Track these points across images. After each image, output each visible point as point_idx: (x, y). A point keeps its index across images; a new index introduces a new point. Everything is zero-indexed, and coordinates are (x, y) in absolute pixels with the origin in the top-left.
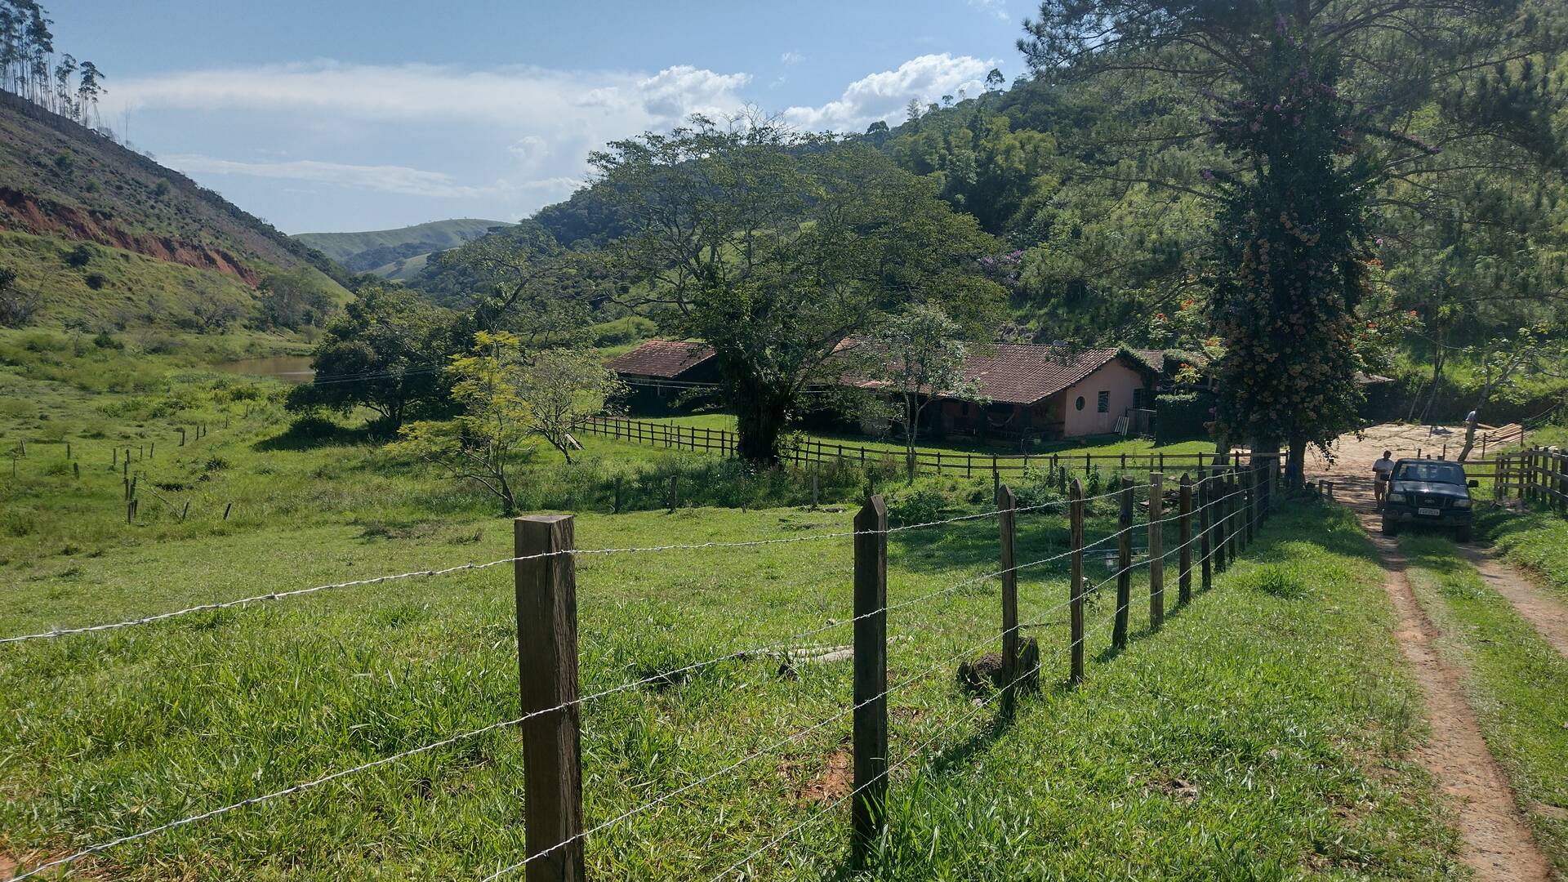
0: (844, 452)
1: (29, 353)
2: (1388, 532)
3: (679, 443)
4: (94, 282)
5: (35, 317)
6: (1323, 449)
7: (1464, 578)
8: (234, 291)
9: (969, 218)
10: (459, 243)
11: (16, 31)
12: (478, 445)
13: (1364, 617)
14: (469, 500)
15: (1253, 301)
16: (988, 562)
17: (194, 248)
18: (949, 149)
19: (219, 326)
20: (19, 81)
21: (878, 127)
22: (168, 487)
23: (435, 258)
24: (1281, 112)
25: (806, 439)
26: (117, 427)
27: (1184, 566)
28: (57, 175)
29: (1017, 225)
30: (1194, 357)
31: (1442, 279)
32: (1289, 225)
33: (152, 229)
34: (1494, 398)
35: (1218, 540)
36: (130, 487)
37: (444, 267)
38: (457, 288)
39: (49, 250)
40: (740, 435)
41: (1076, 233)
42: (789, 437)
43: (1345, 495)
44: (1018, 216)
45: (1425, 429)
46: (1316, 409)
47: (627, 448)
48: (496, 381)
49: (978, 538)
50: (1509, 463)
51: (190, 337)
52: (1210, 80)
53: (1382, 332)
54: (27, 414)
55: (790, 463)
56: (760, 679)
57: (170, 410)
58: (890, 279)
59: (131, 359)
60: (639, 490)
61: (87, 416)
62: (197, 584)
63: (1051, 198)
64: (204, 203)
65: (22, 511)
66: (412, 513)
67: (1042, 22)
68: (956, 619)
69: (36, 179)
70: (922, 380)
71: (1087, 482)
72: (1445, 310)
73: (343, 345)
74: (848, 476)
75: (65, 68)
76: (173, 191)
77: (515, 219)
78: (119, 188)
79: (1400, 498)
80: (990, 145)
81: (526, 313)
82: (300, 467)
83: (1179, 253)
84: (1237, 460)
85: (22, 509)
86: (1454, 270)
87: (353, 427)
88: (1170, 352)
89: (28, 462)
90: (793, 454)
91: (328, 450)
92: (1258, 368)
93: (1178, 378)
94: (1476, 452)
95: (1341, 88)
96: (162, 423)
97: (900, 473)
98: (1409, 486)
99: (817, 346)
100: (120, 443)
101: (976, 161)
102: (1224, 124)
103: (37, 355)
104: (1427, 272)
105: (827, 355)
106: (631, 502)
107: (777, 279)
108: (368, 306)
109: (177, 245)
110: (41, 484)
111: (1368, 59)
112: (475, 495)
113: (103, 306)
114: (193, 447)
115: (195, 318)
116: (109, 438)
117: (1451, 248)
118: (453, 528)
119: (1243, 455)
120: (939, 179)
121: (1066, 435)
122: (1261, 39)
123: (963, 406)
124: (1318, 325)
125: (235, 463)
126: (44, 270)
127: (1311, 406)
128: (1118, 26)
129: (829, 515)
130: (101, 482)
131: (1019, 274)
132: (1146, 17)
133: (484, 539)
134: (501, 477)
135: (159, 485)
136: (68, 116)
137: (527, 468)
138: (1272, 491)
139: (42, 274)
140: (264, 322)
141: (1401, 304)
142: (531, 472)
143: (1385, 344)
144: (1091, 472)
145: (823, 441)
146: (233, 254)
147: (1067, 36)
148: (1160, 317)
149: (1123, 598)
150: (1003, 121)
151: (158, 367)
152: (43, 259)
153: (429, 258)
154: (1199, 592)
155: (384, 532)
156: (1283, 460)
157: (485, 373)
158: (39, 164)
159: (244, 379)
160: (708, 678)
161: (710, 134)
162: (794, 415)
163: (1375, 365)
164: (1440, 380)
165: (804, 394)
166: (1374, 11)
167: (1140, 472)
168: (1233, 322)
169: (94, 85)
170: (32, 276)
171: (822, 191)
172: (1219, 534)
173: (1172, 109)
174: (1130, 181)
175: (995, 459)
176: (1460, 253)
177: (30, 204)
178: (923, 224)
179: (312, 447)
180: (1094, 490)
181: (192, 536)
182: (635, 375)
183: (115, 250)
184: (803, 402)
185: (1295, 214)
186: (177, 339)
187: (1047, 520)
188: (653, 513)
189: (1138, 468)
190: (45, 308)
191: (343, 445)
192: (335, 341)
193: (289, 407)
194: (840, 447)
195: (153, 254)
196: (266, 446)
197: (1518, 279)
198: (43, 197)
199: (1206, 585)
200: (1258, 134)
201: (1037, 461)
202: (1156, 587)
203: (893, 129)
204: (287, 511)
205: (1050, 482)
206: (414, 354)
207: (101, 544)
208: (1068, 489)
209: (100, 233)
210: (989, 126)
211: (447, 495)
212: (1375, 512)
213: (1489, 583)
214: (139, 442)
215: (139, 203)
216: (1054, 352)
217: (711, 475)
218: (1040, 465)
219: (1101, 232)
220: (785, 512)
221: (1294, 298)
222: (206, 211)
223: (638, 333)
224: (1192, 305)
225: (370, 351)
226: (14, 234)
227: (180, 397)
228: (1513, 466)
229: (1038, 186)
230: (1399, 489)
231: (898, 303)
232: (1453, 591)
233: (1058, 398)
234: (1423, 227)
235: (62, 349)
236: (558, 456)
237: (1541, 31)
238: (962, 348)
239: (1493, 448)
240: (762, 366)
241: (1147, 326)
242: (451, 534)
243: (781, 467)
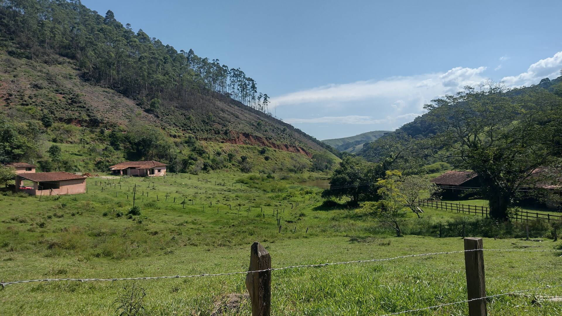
0: (539, 216)
1: (250, 180)
3: (463, 211)
4: (267, 159)
5: (252, 170)
8: (305, 160)
10: (374, 139)
11: (248, 88)
12: (386, 210)
14: (383, 230)
17: (294, 147)
19: (301, 171)
20: (249, 102)
21: (545, 81)
22: (289, 222)
23: (366, 144)
25: (520, 210)
26: (274, 203)
28: (258, 128)
33: (282, 142)
36: (279, 221)
37: (368, 148)
38: (374, 155)
39: (255, 150)
40: (490, 208)
42: (513, 209)
47: (441, 213)
48: (393, 188)
51: (292, 174)
54: (251, 199)
55: (514, 220)
56: (524, 304)
57: (288, 197)
59: (277, 181)
60: (448, 229)
61: (266, 199)
64: (296, 133)
65: (251, 228)
66: (364, 234)
69: (252, 129)
73: (339, 176)
74: (542, 226)
75: (260, 97)
76: (288, 130)
77: (393, 130)
78: (273, 130)
81: (401, 163)
82: (327, 216)
85: (251, 227)
87: (342, 203)
89: (251, 213)
90: (515, 216)
91: (335, 211)
96: (286, 201)
99: (523, 172)
100: (275, 208)
103: (252, 181)
105: (529, 175)
106: (445, 234)
107: (504, 146)
108: (347, 163)
109: (289, 146)
110: (255, 220)
112: (385, 228)
113: (269, 166)
114: (295, 209)
115: (294, 168)
116: (272, 206)
118: (379, 240)
125: (307, 215)
126: (254, 155)
129: (535, 243)
130: (270, 220)
133: (391, 245)
134: (395, 222)
135: (286, 221)
136: (260, 110)
137: (403, 219)
139: (253, 157)
140: (313, 169)
142: (405, 221)
145: (529, 211)
146: (304, 148)
151: (284, 184)
152: (254, 152)
153: (364, 145)
155: (356, 240)
157: (389, 185)
158: (253, 125)
159: (308, 187)
160: (502, 301)
161: (472, 93)
162: (515, 200)
165: (519, 192)
169: (267, 100)
170: (251, 158)
171: (523, 110)
177: (251, 137)
179: (330, 210)
181: (298, 238)
182: (443, 185)
183: (272, 149)
184: (518, 195)
186: (289, 175)
188: (456, 238)
190: (254, 167)
191: (340, 209)
192: (336, 175)
193: (322, 197)
194: (537, 214)
195: (282, 149)
196: (316, 209)
198: (254, 134)
203: (553, 80)
204: (324, 231)
206: (362, 178)
207: (273, 239)
209: (268, 144)
211: (376, 228)
214: (280, 208)
215: (278, 134)
217: (479, 224)
220: (514, 240)
222: (297, 135)
223: (442, 168)
225: (347, 178)
226: (247, 146)
227: (291, 193)
235: (259, 179)
236: (414, 215)
240: (499, 180)
242: (379, 242)
243: (510, 222)
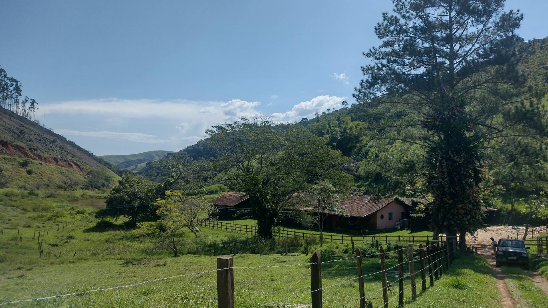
0: (296, 234)
1: (5, 197)
2: (498, 265)
3: (236, 230)
4: (29, 172)
5: (8, 185)
6: (472, 234)
7: (527, 283)
8: (78, 176)
9: (338, 152)
10: (157, 159)
11: (9, 89)
12: (164, 231)
13: (489, 297)
14: (161, 251)
15: (442, 182)
16: (352, 275)
17: (65, 161)
18: (330, 127)
19: (72, 188)
20: (10, 106)
21: (305, 120)
22: (53, 245)
23: (149, 163)
24: (446, 118)
25: (282, 229)
26: (35, 224)
27: (423, 277)
28: (19, 136)
29: (355, 153)
30: (423, 200)
31: (511, 174)
32: (452, 156)
33: (50, 154)
34: (534, 216)
35: (435, 268)
36: (40, 244)
37: (151, 167)
38: (156, 174)
39: (15, 161)
40: (258, 227)
41: (377, 156)
42: (276, 228)
43: (482, 252)
44: (355, 150)
45: (510, 228)
46: (468, 221)
47: (217, 232)
48: (172, 208)
49: (347, 266)
50: (542, 240)
51: (62, 192)
52: (420, 106)
53: (491, 192)
54: (4, 218)
55: (277, 238)
57: (54, 218)
58: (311, 172)
59: (41, 199)
60: (222, 247)
61: (25, 219)
62: (67, 280)
63: (367, 144)
64: (69, 145)
66: (140, 255)
67: (361, 88)
68: (341, 296)
69: (12, 137)
70: (325, 208)
71: (386, 246)
72: (513, 185)
73: (117, 195)
74: (298, 243)
75: (25, 101)
76: (59, 141)
77: (177, 151)
78: (40, 140)
79: (501, 253)
80: (344, 126)
81: (182, 183)
82: (100, 238)
83: (414, 165)
84: (441, 239)
86: (515, 170)
87: (118, 224)
88: (414, 199)
89: (3, 236)
90: (278, 234)
91: (110, 232)
92: (445, 206)
93: (417, 208)
94: (529, 236)
95: (467, 109)
96: (51, 222)
97: (317, 242)
98: (504, 249)
99: (285, 195)
100: (37, 229)
101: (340, 131)
102: (426, 122)
103: (8, 198)
104: (505, 171)
105: (289, 199)
106: (219, 252)
107: (271, 172)
108: (126, 181)
109: (59, 160)
110: (8, 244)
111: (476, 99)
112: (163, 249)
113: (32, 181)
114: (62, 231)
115: (64, 185)
116: (33, 227)
117: (513, 162)
119: (443, 237)
120: (327, 137)
121: (378, 228)
122: (437, 93)
123: (339, 218)
124: (466, 191)
125: (77, 237)
126: (13, 168)
127: (466, 219)
128: (387, 89)
129: (292, 257)
130: (29, 243)
131: (357, 170)
132: (397, 86)
133: (168, 265)
134: (173, 242)
135: (50, 245)
136: (25, 117)
137: (181, 239)
138: (454, 250)
139: (12, 170)
140: (88, 186)
141: (497, 182)
142: (183, 241)
143: (492, 197)
144: (388, 242)
145: (289, 230)
146: (78, 163)
147: (370, 92)
148: (409, 187)
149: (401, 289)
150: (349, 118)
151: (50, 202)
152: (13, 164)
153: (146, 164)
154: (429, 287)
155: (131, 262)
156: (458, 239)
157: (169, 205)
158: (14, 132)
159: (80, 207)
161: (247, 123)
162: (278, 220)
163: (488, 204)
164: (513, 210)
165: (281, 213)
166: (477, 84)
167: (406, 242)
168: (435, 189)
169: (34, 106)
170: (8, 170)
171: (286, 143)
172: (435, 266)
173: (408, 114)
174: (395, 140)
175: (352, 237)
176: (516, 164)
177: (9, 146)
178: (323, 154)
179: (104, 231)
180: (389, 249)
181: (63, 263)
182: (220, 205)
183: (37, 162)
184: (281, 215)
185: (454, 152)
186: (57, 193)
187: (372, 260)
189: (405, 241)
190: (12, 181)
191: (115, 230)
192: (114, 194)
193: (96, 217)
194: (295, 232)
195: (50, 163)
196: (88, 231)
197: (537, 175)
198: (14, 143)
199: (432, 284)
200: (439, 125)
201: (367, 238)
202: (413, 285)
203: (310, 120)
204: (95, 255)
205: (373, 245)
206: (142, 198)
207: (31, 266)
208: (379, 248)
209: (33, 155)
210: (344, 120)
211: (153, 249)
212: (493, 259)
213: (536, 285)
214: (43, 229)
215: (46, 145)
216: (371, 199)
217: (248, 242)
218: (369, 239)
219: (386, 156)
220: (276, 256)
221: (456, 181)
222: (69, 148)
223: (220, 190)
224: (420, 182)
225: (126, 197)
226: (3, 156)
227: (58, 213)
228: (543, 241)
229: (362, 140)
230: (500, 250)
231: (314, 180)
232: (522, 287)
233: (374, 215)
234: (501, 156)
235: (17, 196)
236: (192, 234)
237: (534, 91)
238: (338, 197)
239: (536, 235)
240: (266, 202)
241: (405, 190)
242: (156, 262)
243: (274, 239)
